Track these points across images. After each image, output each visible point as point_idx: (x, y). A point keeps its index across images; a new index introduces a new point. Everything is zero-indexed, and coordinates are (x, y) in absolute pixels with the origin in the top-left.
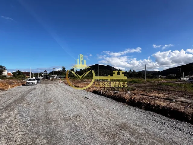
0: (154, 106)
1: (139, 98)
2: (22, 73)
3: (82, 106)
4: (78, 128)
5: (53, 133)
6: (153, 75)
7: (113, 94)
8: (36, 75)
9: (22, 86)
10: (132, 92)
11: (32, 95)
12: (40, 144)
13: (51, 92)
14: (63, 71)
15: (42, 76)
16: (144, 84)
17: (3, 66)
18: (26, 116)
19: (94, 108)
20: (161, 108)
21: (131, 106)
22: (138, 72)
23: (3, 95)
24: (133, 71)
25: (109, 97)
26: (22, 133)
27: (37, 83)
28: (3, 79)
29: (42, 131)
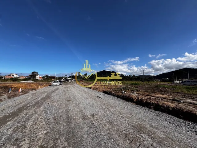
0: (164, 107)
1: (146, 98)
2: (49, 77)
3: (96, 104)
4: (96, 128)
5: (73, 133)
6: (150, 78)
7: (121, 94)
8: (60, 78)
9: (49, 87)
10: (138, 92)
11: (56, 94)
12: (61, 147)
13: (70, 92)
14: (79, 75)
15: (63, 79)
16: (143, 86)
17: (36, 72)
18: (50, 113)
19: (107, 107)
20: (171, 109)
21: (140, 106)
22: (137, 77)
23: (34, 93)
24: (133, 75)
25: (118, 96)
26: (45, 132)
27: (60, 84)
28: (36, 81)
29: (63, 131)
